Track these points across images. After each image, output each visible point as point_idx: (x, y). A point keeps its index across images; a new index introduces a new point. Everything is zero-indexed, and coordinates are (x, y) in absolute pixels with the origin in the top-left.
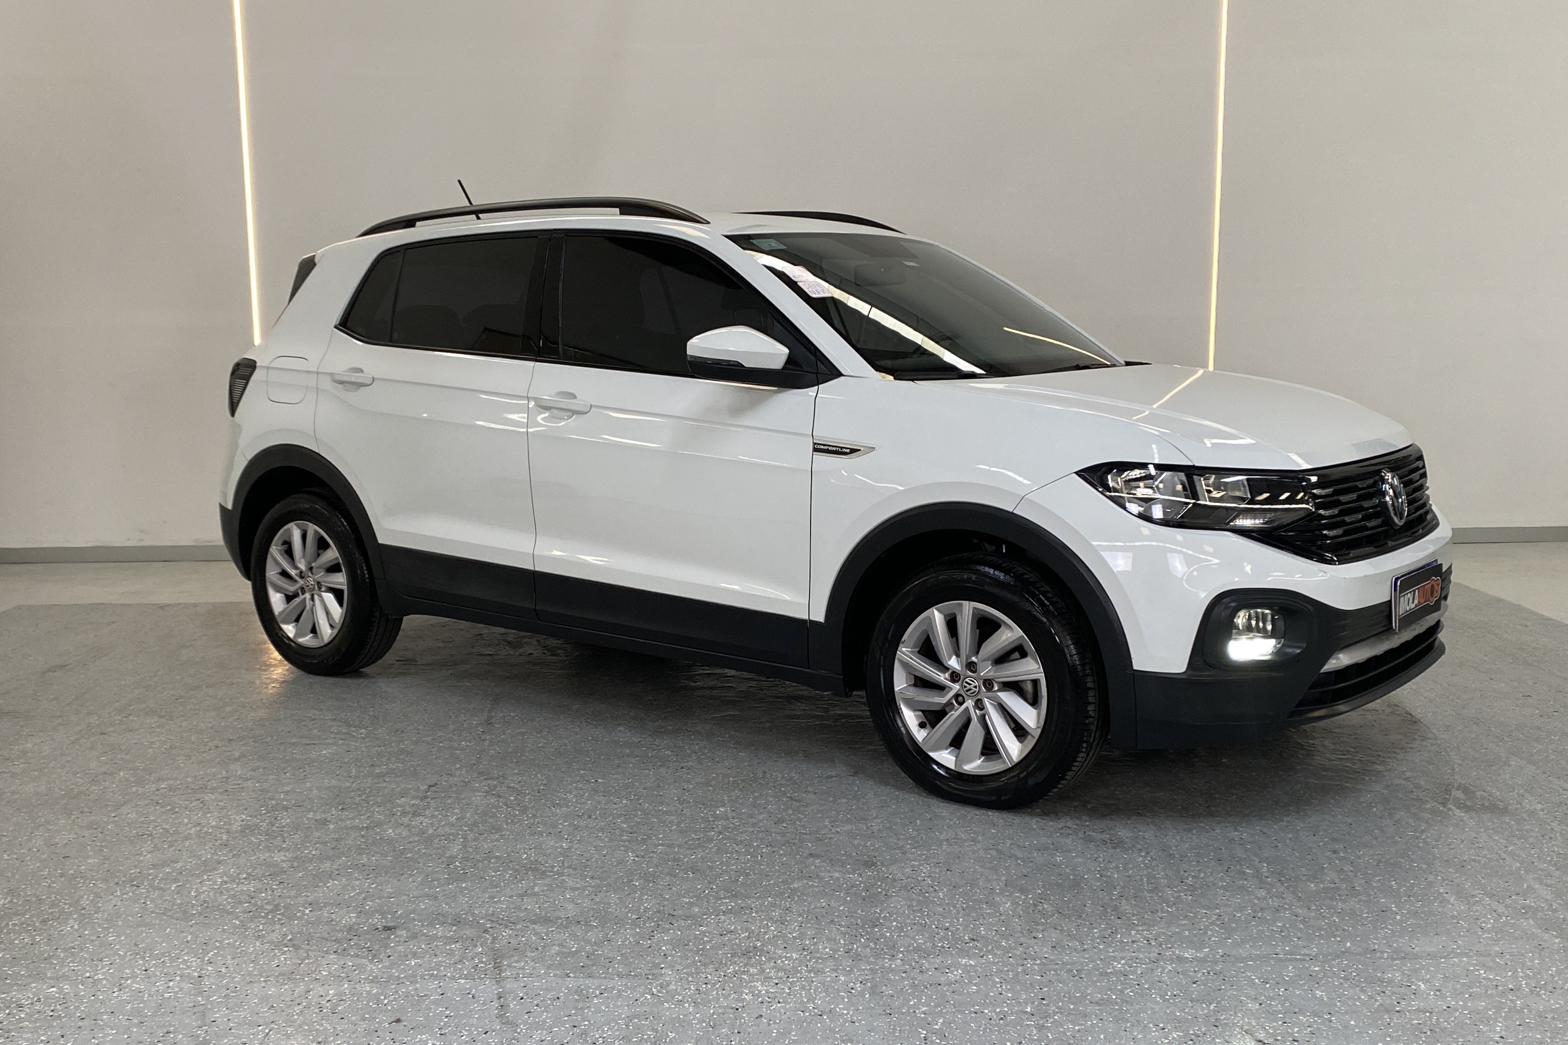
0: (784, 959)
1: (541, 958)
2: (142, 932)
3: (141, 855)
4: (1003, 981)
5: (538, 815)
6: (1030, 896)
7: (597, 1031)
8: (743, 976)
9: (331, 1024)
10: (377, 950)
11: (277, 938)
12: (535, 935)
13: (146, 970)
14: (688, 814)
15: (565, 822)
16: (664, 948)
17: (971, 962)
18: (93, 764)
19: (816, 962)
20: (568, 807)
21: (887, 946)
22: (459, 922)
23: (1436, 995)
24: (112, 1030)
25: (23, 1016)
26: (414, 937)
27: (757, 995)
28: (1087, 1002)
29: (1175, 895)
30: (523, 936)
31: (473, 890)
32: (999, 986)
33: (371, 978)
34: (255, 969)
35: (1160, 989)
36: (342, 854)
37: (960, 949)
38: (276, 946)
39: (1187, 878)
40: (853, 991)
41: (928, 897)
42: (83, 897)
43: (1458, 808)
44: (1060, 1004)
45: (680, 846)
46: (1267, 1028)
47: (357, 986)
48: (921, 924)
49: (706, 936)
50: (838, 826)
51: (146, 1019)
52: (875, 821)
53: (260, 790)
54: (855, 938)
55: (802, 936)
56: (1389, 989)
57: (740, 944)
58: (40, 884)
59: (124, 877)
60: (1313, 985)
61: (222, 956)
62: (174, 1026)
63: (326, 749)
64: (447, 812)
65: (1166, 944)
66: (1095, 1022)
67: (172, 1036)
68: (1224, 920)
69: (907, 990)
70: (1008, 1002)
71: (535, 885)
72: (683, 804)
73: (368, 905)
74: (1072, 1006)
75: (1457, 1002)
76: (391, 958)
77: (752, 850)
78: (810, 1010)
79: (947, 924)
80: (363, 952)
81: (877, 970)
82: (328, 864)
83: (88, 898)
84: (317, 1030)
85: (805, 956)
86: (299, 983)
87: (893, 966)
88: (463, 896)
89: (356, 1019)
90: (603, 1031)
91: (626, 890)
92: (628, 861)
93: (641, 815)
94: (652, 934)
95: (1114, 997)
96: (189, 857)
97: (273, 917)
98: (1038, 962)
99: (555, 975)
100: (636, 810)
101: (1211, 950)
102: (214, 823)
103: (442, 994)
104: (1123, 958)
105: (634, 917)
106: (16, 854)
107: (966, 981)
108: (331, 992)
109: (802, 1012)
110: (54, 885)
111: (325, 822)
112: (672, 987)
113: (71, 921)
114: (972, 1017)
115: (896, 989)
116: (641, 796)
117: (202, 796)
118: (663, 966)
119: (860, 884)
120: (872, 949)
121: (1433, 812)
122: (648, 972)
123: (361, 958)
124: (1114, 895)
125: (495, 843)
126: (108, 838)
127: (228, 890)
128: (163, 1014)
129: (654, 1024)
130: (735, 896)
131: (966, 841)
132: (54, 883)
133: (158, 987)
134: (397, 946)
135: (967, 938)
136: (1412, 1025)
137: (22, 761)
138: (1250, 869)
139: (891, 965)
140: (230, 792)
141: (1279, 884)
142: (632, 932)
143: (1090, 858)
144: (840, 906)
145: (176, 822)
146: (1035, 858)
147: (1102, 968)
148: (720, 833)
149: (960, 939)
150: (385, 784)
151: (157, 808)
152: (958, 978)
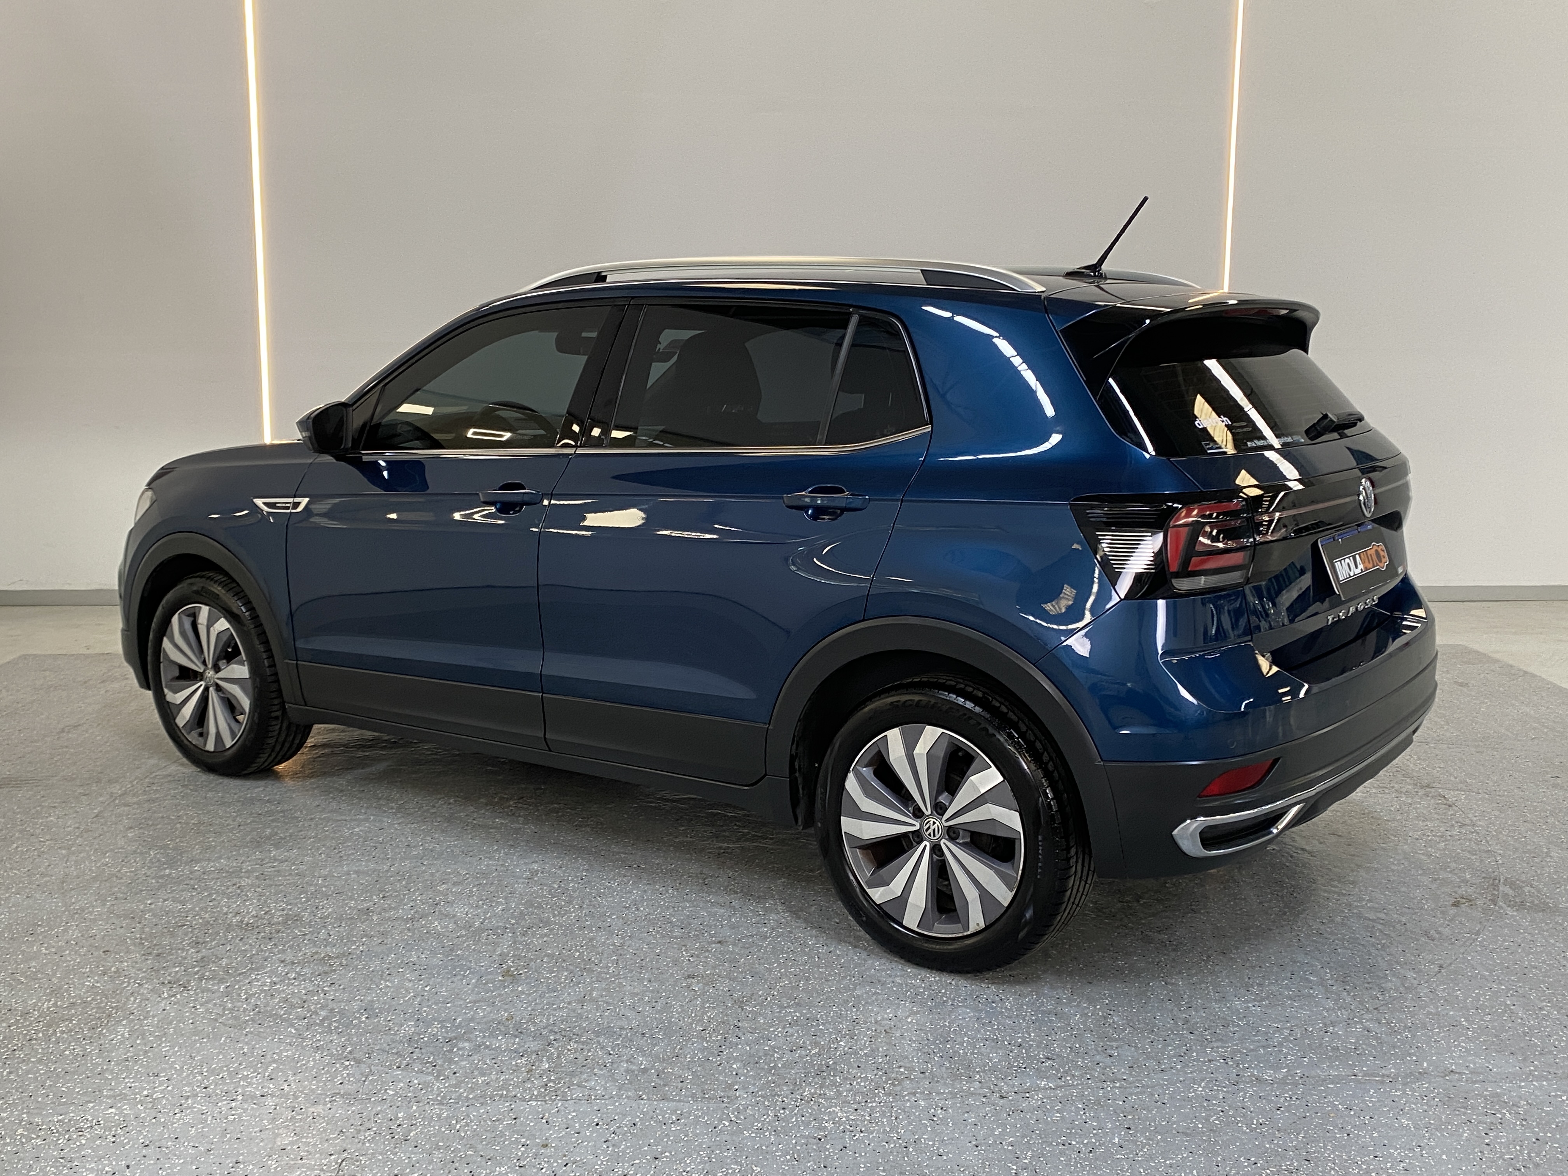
0: (859, 1080)
1: (610, 1076)
3: (183, 950)
4: (1085, 1107)
5: (585, 906)
6: (1098, 1007)
7: (680, 1163)
8: (820, 1100)
9: (405, 1152)
10: (442, 1066)
11: (338, 1051)
13: (205, 1088)
15: (614, 914)
16: (734, 1066)
17: (1050, 1085)
18: (121, 842)
20: (613, 896)
21: (962, 1065)
22: (521, 1033)
23: (1523, 1125)
26: (477, 1048)
28: (1174, 1132)
29: (1244, 1005)
30: (589, 1051)
31: (530, 995)
32: (1082, 1113)
33: (439, 1098)
34: (318, 1087)
35: (1244, 1116)
36: (390, 951)
37: (1037, 1069)
38: (337, 1059)
39: (1252, 986)
40: (935, 1119)
42: (128, 999)
44: (1147, 1134)
45: (734, 945)
46: (1359, 1163)
47: (427, 1109)
48: (993, 1040)
49: (776, 1052)
53: (297, 874)
56: (1474, 1117)
57: (812, 1061)
58: (83, 984)
59: (169, 975)
60: (1398, 1113)
61: (281, 1070)
62: (243, 1154)
63: (358, 826)
64: (490, 901)
65: (1243, 1064)
66: (1185, 1155)
67: (242, 1166)
68: (1296, 1036)
69: (990, 1117)
70: (1095, 1132)
71: (593, 989)
72: (729, 895)
73: (425, 1011)
74: (1159, 1137)
75: (1545, 1134)
76: (458, 1075)
77: (807, 950)
78: (894, 1141)
79: (1020, 1040)
80: (427, 1069)
81: (956, 1094)
82: (377, 962)
83: (134, 1000)
84: (392, 1161)
85: (881, 1077)
86: (366, 1104)
87: (972, 1089)
89: (431, 1148)
90: (685, 1162)
91: (686, 997)
92: (683, 961)
93: (689, 907)
94: (720, 1049)
95: (1200, 1126)
97: (330, 1025)
98: (1118, 1085)
99: (628, 1097)
100: (684, 901)
101: (1289, 1070)
102: (254, 912)
103: (515, 1119)
104: (1203, 1080)
105: (699, 1028)
106: (54, 947)
107: (1048, 1107)
108: (401, 1115)
109: (887, 1143)
110: (98, 985)
111: (367, 912)
112: (749, 1111)
113: (120, 1029)
114: (1061, 1150)
115: (979, 1116)
117: (238, 880)
118: (736, 1087)
119: (924, 991)
120: (947, 1068)
121: (1484, 910)
122: (722, 1093)
123: (428, 1074)
124: (1182, 1005)
125: (545, 939)
126: (146, 929)
127: (279, 991)
128: (230, 1140)
129: (736, 1156)
130: (798, 1004)
132: (97, 982)
133: (220, 1107)
134: (461, 1061)
135: (1041, 1056)
136: (1504, 1160)
137: (47, 837)
138: (1314, 976)
139: (969, 1088)
140: (267, 876)
141: (1346, 994)
142: (699, 1046)
143: (1152, 962)
144: (907, 1018)
145: (215, 910)
147: (1183, 1092)
149: (1035, 1057)
150: (424, 867)
151: (194, 894)
152: (1040, 1102)
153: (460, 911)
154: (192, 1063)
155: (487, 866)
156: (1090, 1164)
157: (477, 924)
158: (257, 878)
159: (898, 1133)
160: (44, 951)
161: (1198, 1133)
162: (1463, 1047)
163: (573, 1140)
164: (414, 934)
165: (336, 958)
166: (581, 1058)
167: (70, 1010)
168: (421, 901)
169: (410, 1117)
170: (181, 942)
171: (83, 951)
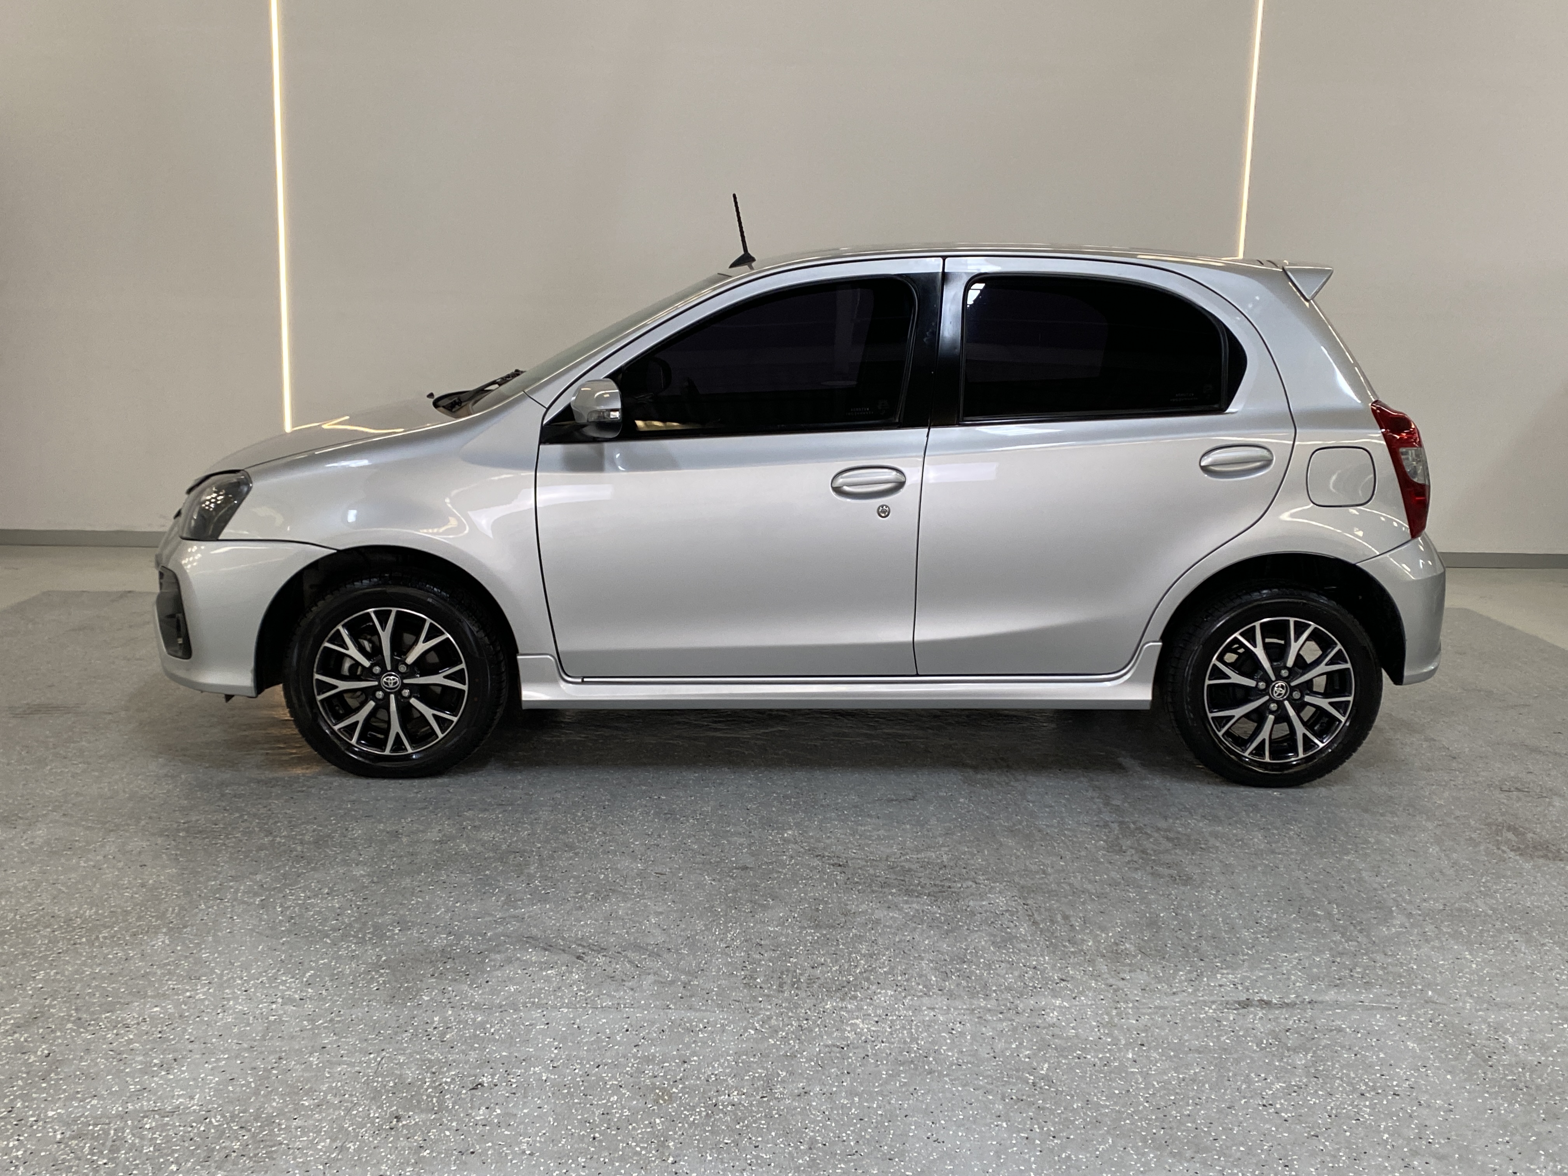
0: (879, 995)
2: (236, 949)
3: (218, 866)
4: (1099, 1024)
5: (608, 832)
6: (1111, 934)
7: (709, 1067)
8: (842, 1012)
9: (441, 1053)
10: (474, 974)
11: (371, 959)
12: (630, 962)
13: (246, 991)
14: (757, 836)
15: (637, 841)
16: (758, 980)
17: (1065, 1003)
19: (912, 1000)
20: (636, 824)
21: (979, 984)
24: (223, 1053)
25: (131, 1037)
26: (509, 961)
27: (859, 1033)
28: (1186, 1049)
29: (1252, 936)
31: (558, 912)
33: (473, 1004)
35: (1255, 1036)
37: (1052, 989)
41: (1010, 933)
42: (167, 910)
43: (1511, 850)
44: (1160, 1050)
48: (1009, 962)
50: (907, 854)
51: (256, 1043)
52: (943, 849)
53: (326, 798)
54: (946, 976)
55: (891, 971)
56: (1478, 1041)
57: (833, 978)
58: (122, 895)
60: (1403, 1035)
61: (319, 976)
62: (285, 1051)
64: (517, 826)
65: (1253, 989)
66: (1197, 1070)
67: (284, 1062)
68: (1304, 964)
69: (1007, 1032)
70: (1109, 1047)
71: (618, 907)
72: (749, 825)
73: (456, 925)
74: (1172, 1054)
75: (1547, 1057)
76: (490, 983)
78: (915, 1052)
79: (1034, 963)
80: (461, 976)
81: (973, 1010)
82: (408, 880)
83: (174, 910)
84: (430, 1061)
85: (900, 992)
86: (402, 1007)
87: (989, 1006)
88: (550, 918)
90: (713, 1067)
91: (710, 916)
92: (706, 884)
93: (710, 835)
94: (744, 965)
95: (1211, 1044)
96: (268, 869)
97: (364, 936)
98: (1131, 1005)
99: (656, 1007)
100: (705, 830)
101: (1297, 997)
102: (286, 833)
103: (547, 1023)
104: (1213, 1002)
105: (723, 945)
106: (91, 860)
107: (1064, 1023)
108: (436, 1019)
109: (908, 1052)
110: (137, 896)
111: (396, 834)
112: (773, 1022)
113: (161, 937)
114: (1076, 1063)
115: (996, 1030)
116: (706, 816)
118: (760, 999)
119: (940, 917)
120: (964, 987)
121: (1488, 853)
122: (747, 1005)
124: (1193, 935)
125: (571, 861)
126: (182, 846)
127: (313, 905)
128: (271, 1038)
131: (1037, 872)
133: (261, 1009)
135: (1056, 977)
137: (80, 760)
138: (1322, 911)
139: (986, 1004)
141: (1352, 928)
142: (724, 962)
143: (1163, 895)
146: (1107, 893)
147: (1195, 1013)
148: (792, 857)
149: (1050, 979)
150: (449, 796)
152: (1055, 1020)
153: (486, 835)
154: (231, 969)
155: (511, 794)
156: (1105, 1077)
157: (504, 847)
158: (286, 801)
159: (918, 1044)
160: (82, 864)
161: (1210, 1051)
162: (1467, 978)
163: (604, 1044)
164: (442, 855)
165: (369, 875)
166: (610, 970)
167: (111, 918)
168: (448, 825)
169: (445, 1020)
170: (215, 859)
171: (121, 865)
